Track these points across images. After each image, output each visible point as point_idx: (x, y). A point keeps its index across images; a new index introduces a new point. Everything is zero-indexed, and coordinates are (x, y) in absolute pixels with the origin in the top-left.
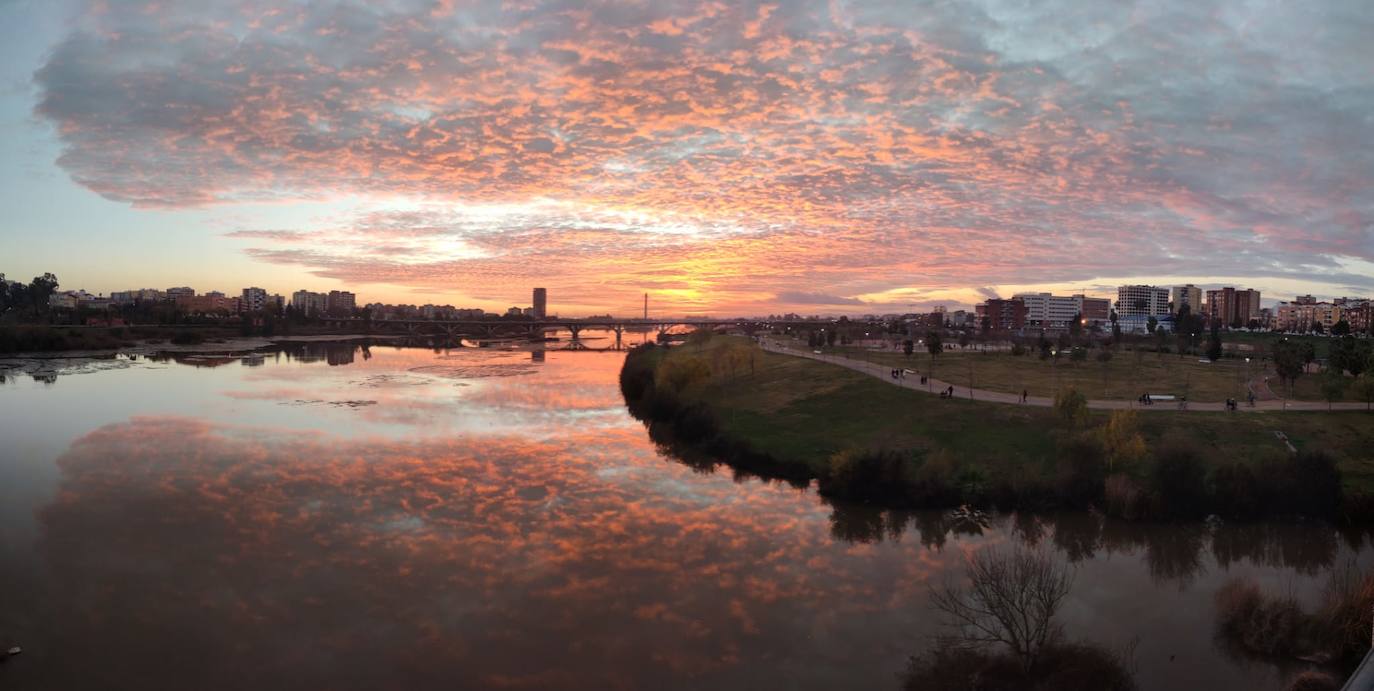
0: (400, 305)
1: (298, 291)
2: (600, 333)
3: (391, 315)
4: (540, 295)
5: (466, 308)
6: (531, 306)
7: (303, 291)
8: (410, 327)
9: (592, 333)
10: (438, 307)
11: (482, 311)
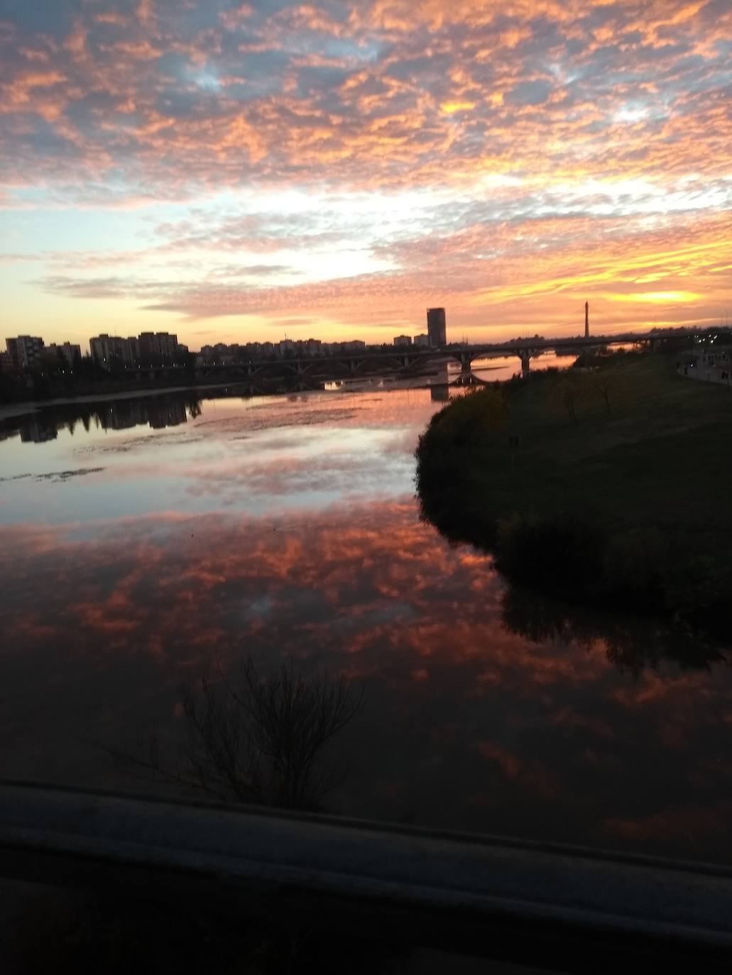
0: (249, 345)
1: (97, 335)
2: (500, 361)
3: (230, 358)
4: (436, 318)
5: (339, 341)
6: (426, 332)
7: (104, 337)
8: (250, 371)
9: (485, 363)
10: (300, 342)
11: (362, 343)
